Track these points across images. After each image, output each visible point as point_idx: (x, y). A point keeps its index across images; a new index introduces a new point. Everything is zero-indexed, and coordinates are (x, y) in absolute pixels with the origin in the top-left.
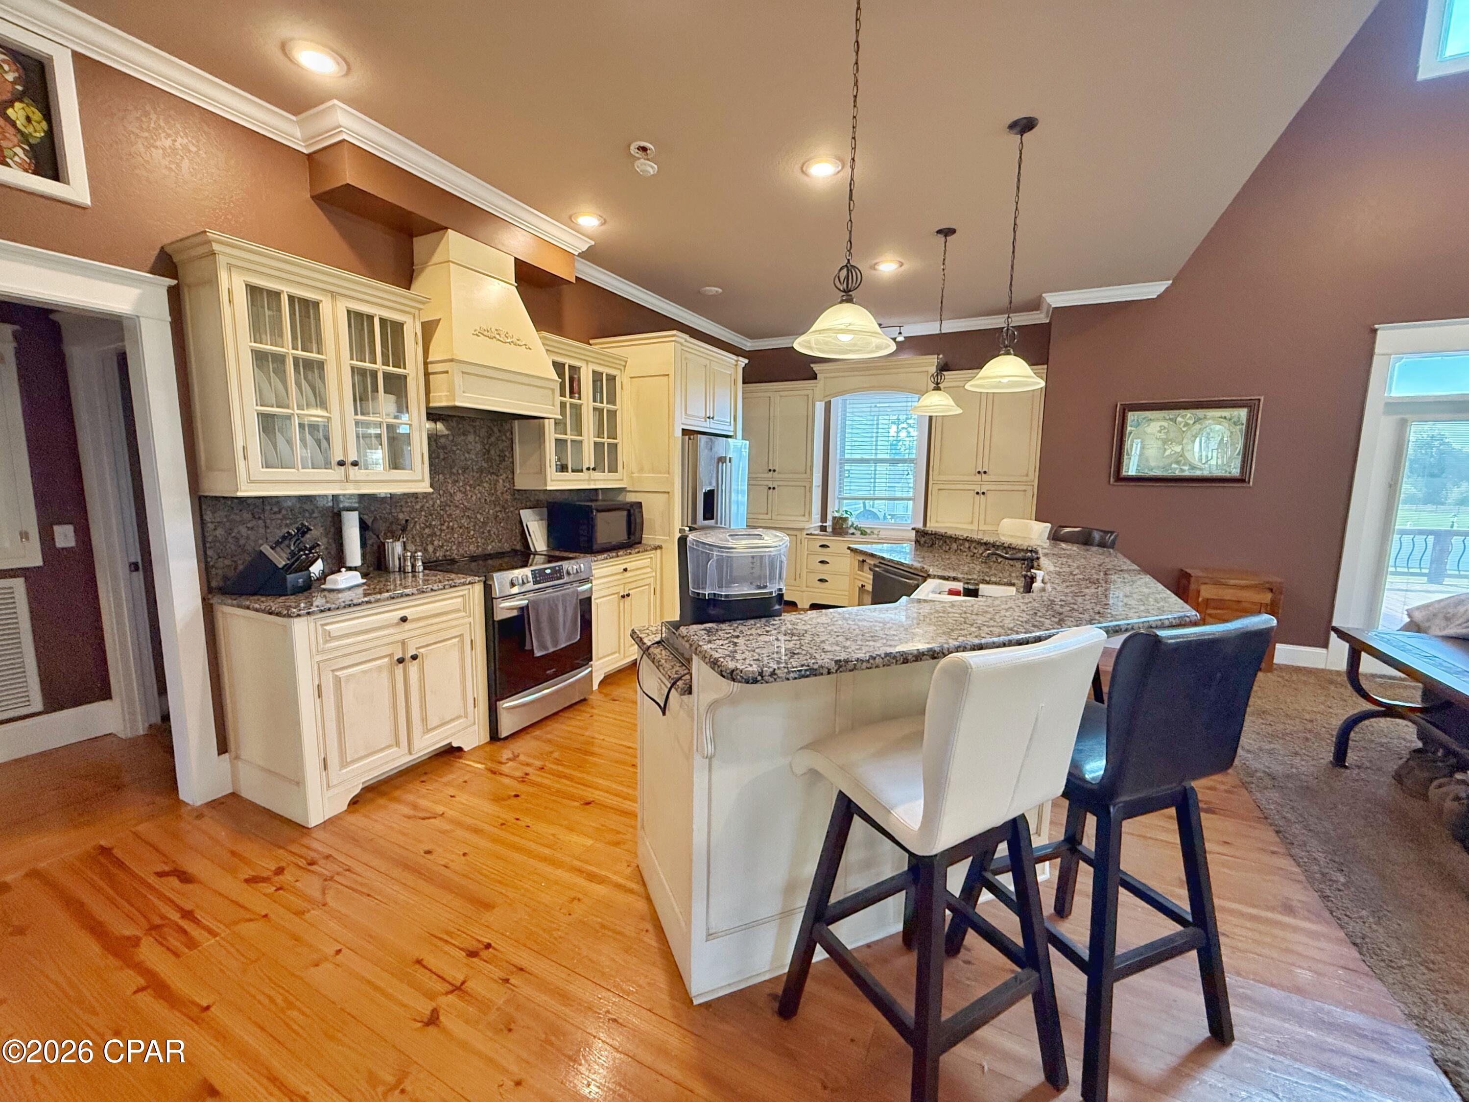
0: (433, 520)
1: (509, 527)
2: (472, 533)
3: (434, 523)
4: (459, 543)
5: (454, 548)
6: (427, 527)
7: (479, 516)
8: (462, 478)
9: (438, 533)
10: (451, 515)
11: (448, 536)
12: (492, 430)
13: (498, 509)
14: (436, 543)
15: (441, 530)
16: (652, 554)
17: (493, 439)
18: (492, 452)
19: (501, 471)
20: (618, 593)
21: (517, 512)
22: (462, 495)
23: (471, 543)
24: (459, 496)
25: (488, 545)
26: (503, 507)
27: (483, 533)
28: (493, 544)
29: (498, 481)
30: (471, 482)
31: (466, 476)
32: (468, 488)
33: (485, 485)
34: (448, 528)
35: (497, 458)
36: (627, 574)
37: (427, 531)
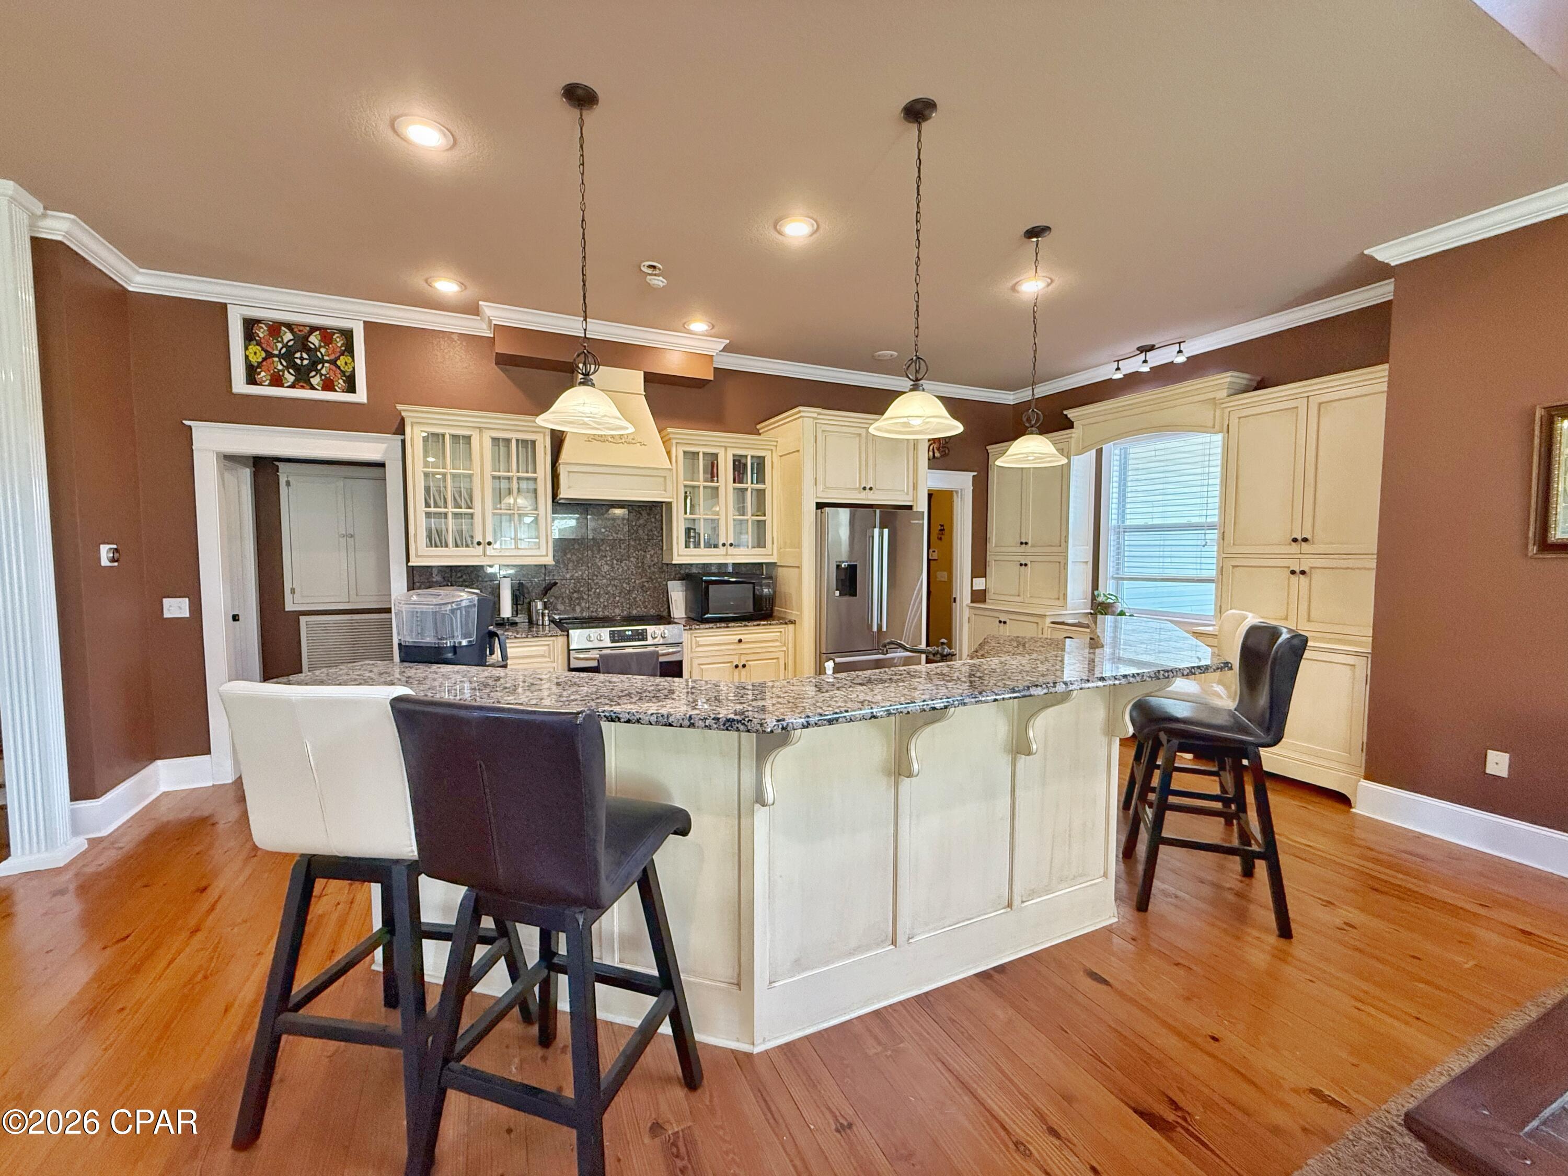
0: (581, 586)
1: (656, 595)
2: (617, 598)
3: (582, 589)
4: (605, 606)
5: (599, 610)
6: (575, 592)
7: (625, 585)
8: (610, 554)
9: (586, 597)
10: (597, 583)
11: (594, 601)
12: (641, 514)
13: (644, 580)
14: (583, 604)
15: (589, 595)
16: (782, 628)
17: (641, 521)
18: (641, 532)
19: (649, 547)
20: (731, 662)
21: (665, 583)
22: (608, 568)
23: (616, 607)
24: (606, 568)
25: (633, 610)
26: (650, 578)
27: (629, 599)
28: (639, 609)
29: (645, 557)
30: (618, 557)
31: (614, 552)
32: (615, 562)
33: (632, 559)
34: (595, 593)
35: (646, 537)
36: (742, 646)
37: (575, 595)
